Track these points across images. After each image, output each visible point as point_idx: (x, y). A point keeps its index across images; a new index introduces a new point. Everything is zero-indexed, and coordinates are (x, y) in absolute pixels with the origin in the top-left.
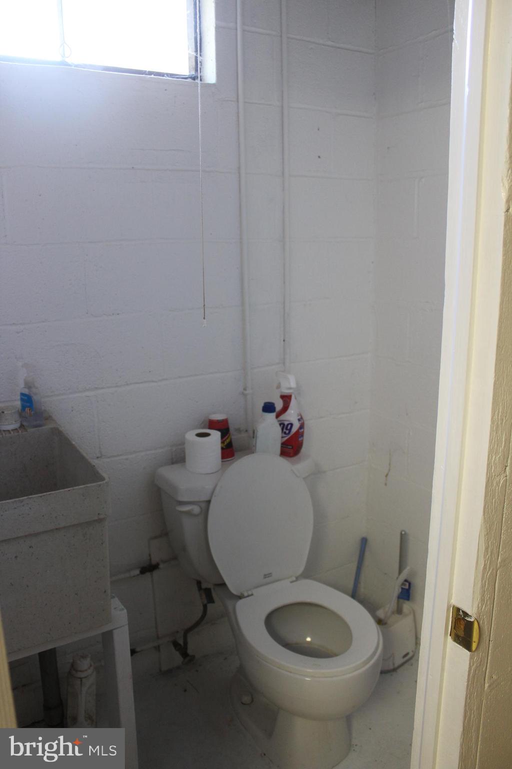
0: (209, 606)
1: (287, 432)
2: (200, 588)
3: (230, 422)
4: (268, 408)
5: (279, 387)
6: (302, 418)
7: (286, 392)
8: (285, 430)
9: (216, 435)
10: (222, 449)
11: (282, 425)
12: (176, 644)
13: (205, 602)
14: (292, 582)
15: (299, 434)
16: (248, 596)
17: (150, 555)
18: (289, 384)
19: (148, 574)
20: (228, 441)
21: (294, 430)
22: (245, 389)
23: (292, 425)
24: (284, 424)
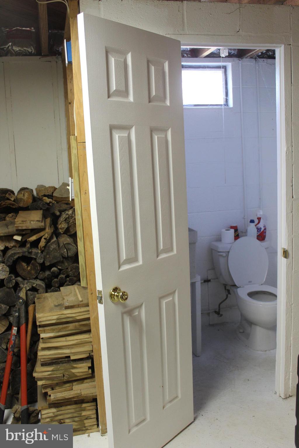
0: (229, 295)
1: (259, 231)
2: (225, 289)
3: (238, 226)
4: (252, 221)
5: (257, 215)
6: (265, 226)
7: (259, 216)
8: (258, 230)
9: (232, 231)
10: (235, 236)
11: (257, 229)
12: (215, 312)
13: (227, 294)
14: (260, 285)
15: (264, 232)
16: (242, 287)
17: (207, 276)
18: (260, 213)
19: (206, 283)
20: (237, 234)
21: (262, 230)
22: (244, 216)
23: (261, 228)
24: (258, 228)
